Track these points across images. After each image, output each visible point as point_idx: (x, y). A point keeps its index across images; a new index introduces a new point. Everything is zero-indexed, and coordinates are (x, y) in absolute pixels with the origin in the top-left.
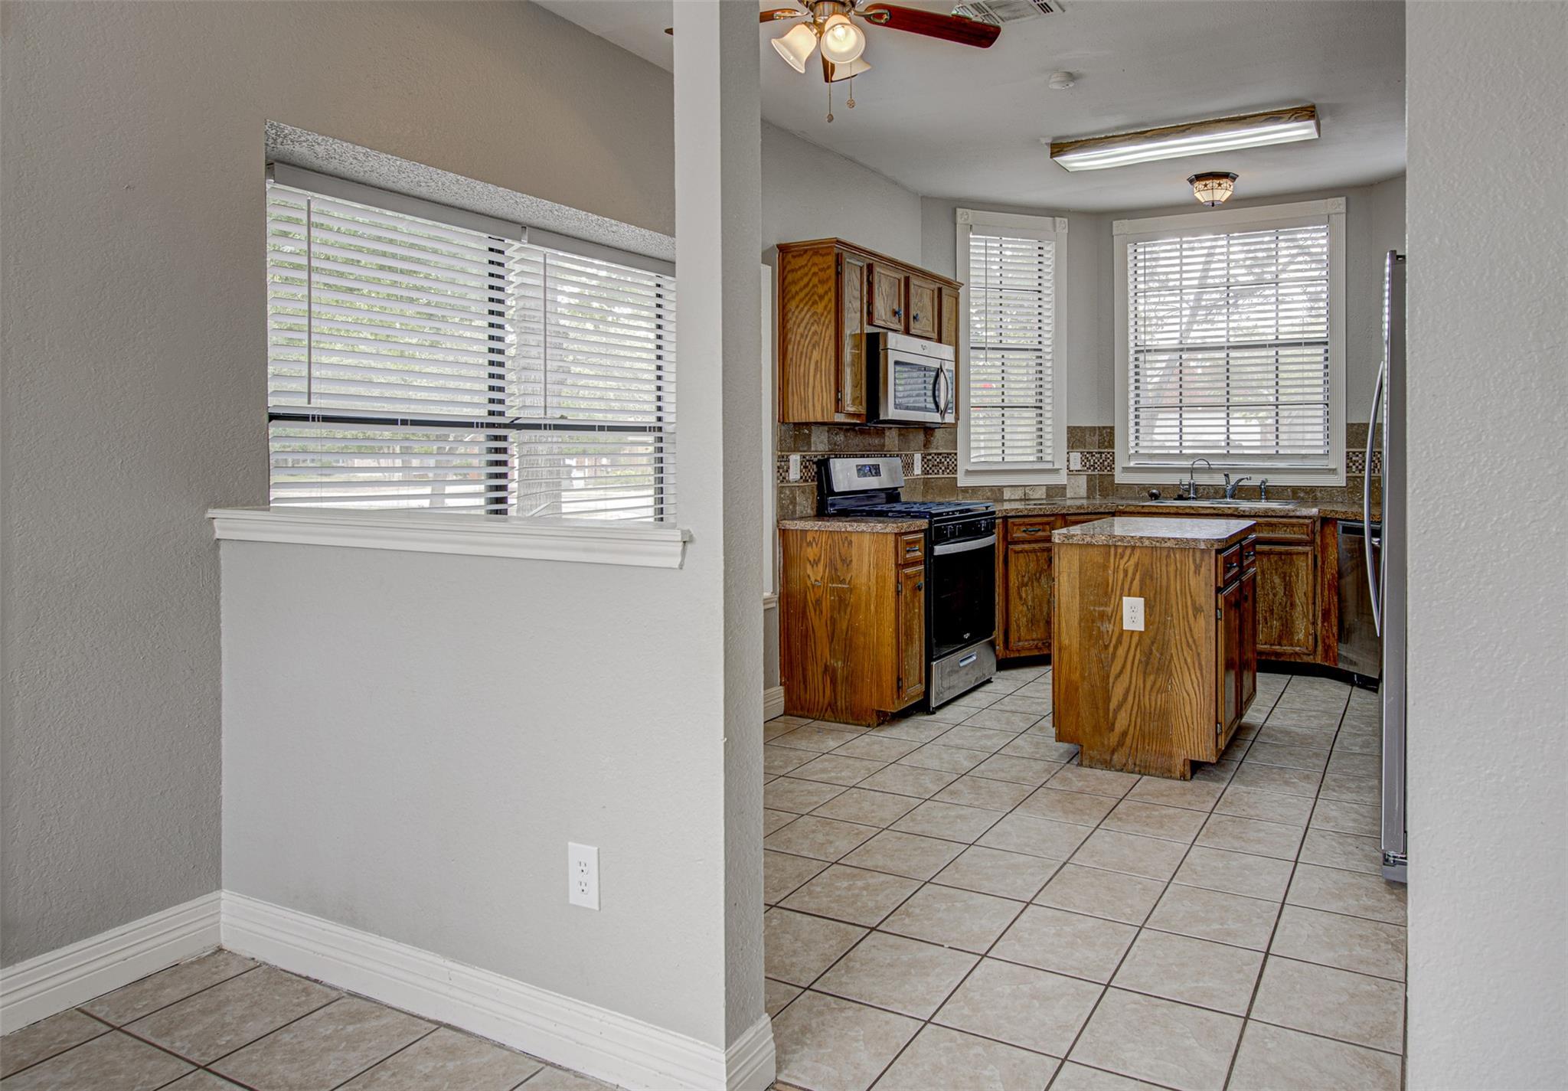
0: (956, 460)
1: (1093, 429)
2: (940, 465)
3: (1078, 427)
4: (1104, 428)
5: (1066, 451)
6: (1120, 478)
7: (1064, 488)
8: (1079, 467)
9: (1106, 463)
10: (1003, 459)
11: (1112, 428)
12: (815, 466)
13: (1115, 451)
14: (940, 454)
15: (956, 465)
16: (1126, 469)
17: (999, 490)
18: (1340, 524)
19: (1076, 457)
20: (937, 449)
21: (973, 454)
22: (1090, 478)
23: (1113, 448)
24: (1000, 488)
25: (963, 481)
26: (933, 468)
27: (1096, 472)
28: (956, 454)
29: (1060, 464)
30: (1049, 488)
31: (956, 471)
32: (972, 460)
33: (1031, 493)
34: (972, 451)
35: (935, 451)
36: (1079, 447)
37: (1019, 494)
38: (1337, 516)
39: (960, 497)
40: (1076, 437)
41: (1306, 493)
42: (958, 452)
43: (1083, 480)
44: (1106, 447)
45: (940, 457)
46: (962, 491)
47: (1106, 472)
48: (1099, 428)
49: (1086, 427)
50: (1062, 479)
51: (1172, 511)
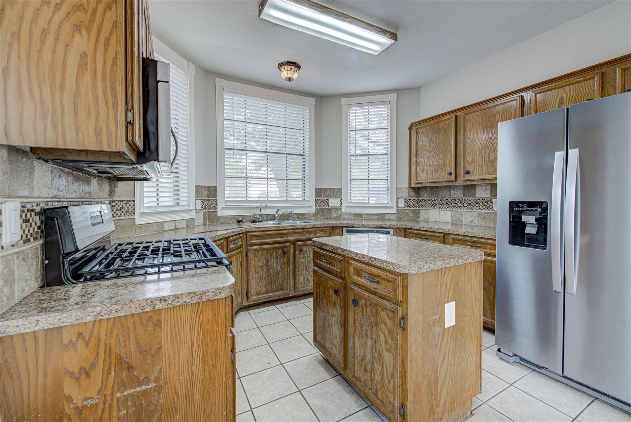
0: (134, 205)
1: (205, 187)
2: (123, 210)
3: (200, 186)
4: (211, 187)
5: (194, 199)
6: (220, 213)
7: (193, 220)
8: (200, 208)
9: (212, 206)
10: (158, 204)
11: (216, 187)
12: (37, 218)
13: (217, 199)
14: (122, 201)
15: (134, 209)
16: (223, 209)
17: (162, 224)
18: (345, 229)
19: (199, 202)
20: (119, 197)
21: (146, 200)
22: (205, 214)
23: (216, 197)
24: (162, 223)
25: (140, 220)
26: (117, 212)
27: (207, 211)
28: (134, 201)
29: (192, 207)
30: (188, 220)
31: (134, 213)
32: (145, 205)
33: (178, 225)
34: (145, 199)
35: (119, 199)
36: (200, 197)
37: (172, 226)
38: (343, 226)
39: (137, 232)
40: (199, 190)
41: (302, 216)
42: (136, 199)
43: (202, 214)
44: (212, 197)
45: (122, 203)
46: (139, 228)
47: (212, 210)
48: (208, 187)
49: (203, 186)
50: (193, 215)
51: (273, 229)
